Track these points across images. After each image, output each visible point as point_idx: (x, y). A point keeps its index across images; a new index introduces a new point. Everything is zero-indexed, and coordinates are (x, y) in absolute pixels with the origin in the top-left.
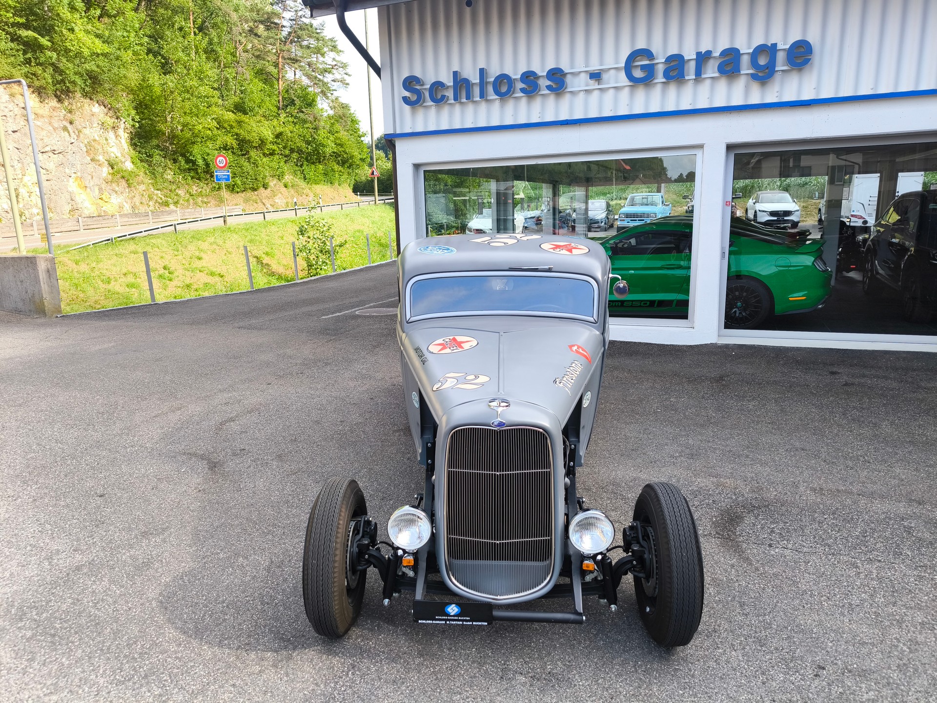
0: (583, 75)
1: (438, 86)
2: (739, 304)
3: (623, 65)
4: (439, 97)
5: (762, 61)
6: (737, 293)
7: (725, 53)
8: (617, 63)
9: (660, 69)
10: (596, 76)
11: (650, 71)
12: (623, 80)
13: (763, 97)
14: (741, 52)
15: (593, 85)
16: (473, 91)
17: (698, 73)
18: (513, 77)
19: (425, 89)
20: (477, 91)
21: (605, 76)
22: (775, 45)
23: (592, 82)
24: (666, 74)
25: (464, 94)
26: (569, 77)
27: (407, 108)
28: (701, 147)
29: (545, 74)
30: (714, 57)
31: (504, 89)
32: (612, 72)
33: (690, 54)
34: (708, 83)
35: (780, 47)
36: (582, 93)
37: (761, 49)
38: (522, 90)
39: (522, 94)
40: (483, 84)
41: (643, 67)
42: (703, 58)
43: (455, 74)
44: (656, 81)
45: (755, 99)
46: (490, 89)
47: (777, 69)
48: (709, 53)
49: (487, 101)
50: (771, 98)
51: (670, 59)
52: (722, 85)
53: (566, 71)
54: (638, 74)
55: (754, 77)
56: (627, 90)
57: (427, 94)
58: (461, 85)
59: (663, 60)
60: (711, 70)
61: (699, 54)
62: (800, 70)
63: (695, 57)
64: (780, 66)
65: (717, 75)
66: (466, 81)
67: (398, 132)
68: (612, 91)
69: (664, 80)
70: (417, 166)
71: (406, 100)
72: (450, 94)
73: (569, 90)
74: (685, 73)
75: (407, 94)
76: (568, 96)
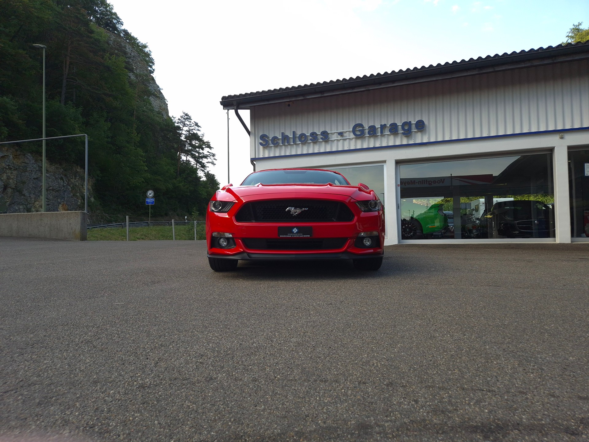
0: (335, 134)
1: (275, 138)
2: (408, 230)
3: (351, 130)
4: (275, 142)
5: (406, 128)
6: (407, 225)
7: (391, 125)
8: (349, 129)
9: (367, 131)
10: (341, 134)
11: (363, 132)
12: (352, 136)
13: (408, 142)
14: (398, 125)
15: (339, 138)
16: (290, 140)
17: (382, 132)
18: (307, 135)
19: (269, 140)
20: (292, 140)
21: (345, 135)
22: (410, 122)
23: (339, 136)
24: (369, 133)
25: (286, 142)
26: (330, 134)
27: (261, 147)
28: (385, 162)
29: (320, 133)
30: (388, 127)
31: (303, 139)
32: (347, 133)
33: (378, 126)
34: (386, 136)
35: (412, 122)
36: (336, 141)
38: (311, 139)
39: (311, 141)
40: (294, 137)
41: (359, 130)
42: (383, 127)
43: (283, 133)
44: (366, 136)
45: (405, 142)
46: (297, 140)
47: (412, 131)
48: (385, 125)
49: (296, 144)
50: (411, 142)
51: (370, 127)
52: (392, 137)
53: (329, 132)
54: (358, 133)
55: (404, 134)
56: (354, 140)
57: (270, 142)
58: (285, 138)
59: (367, 128)
60: (387, 132)
61: (381, 125)
62: (421, 131)
63: (380, 127)
64: (414, 129)
65: (389, 133)
66: (287, 136)
67: (257, 157)
68: (348, 140)
69: (368, 135)
71: (261, 144)
72: (280, 142)
73: (330, 139)
74: (377, 133)
75: (261, 141)
76: (330, 142)
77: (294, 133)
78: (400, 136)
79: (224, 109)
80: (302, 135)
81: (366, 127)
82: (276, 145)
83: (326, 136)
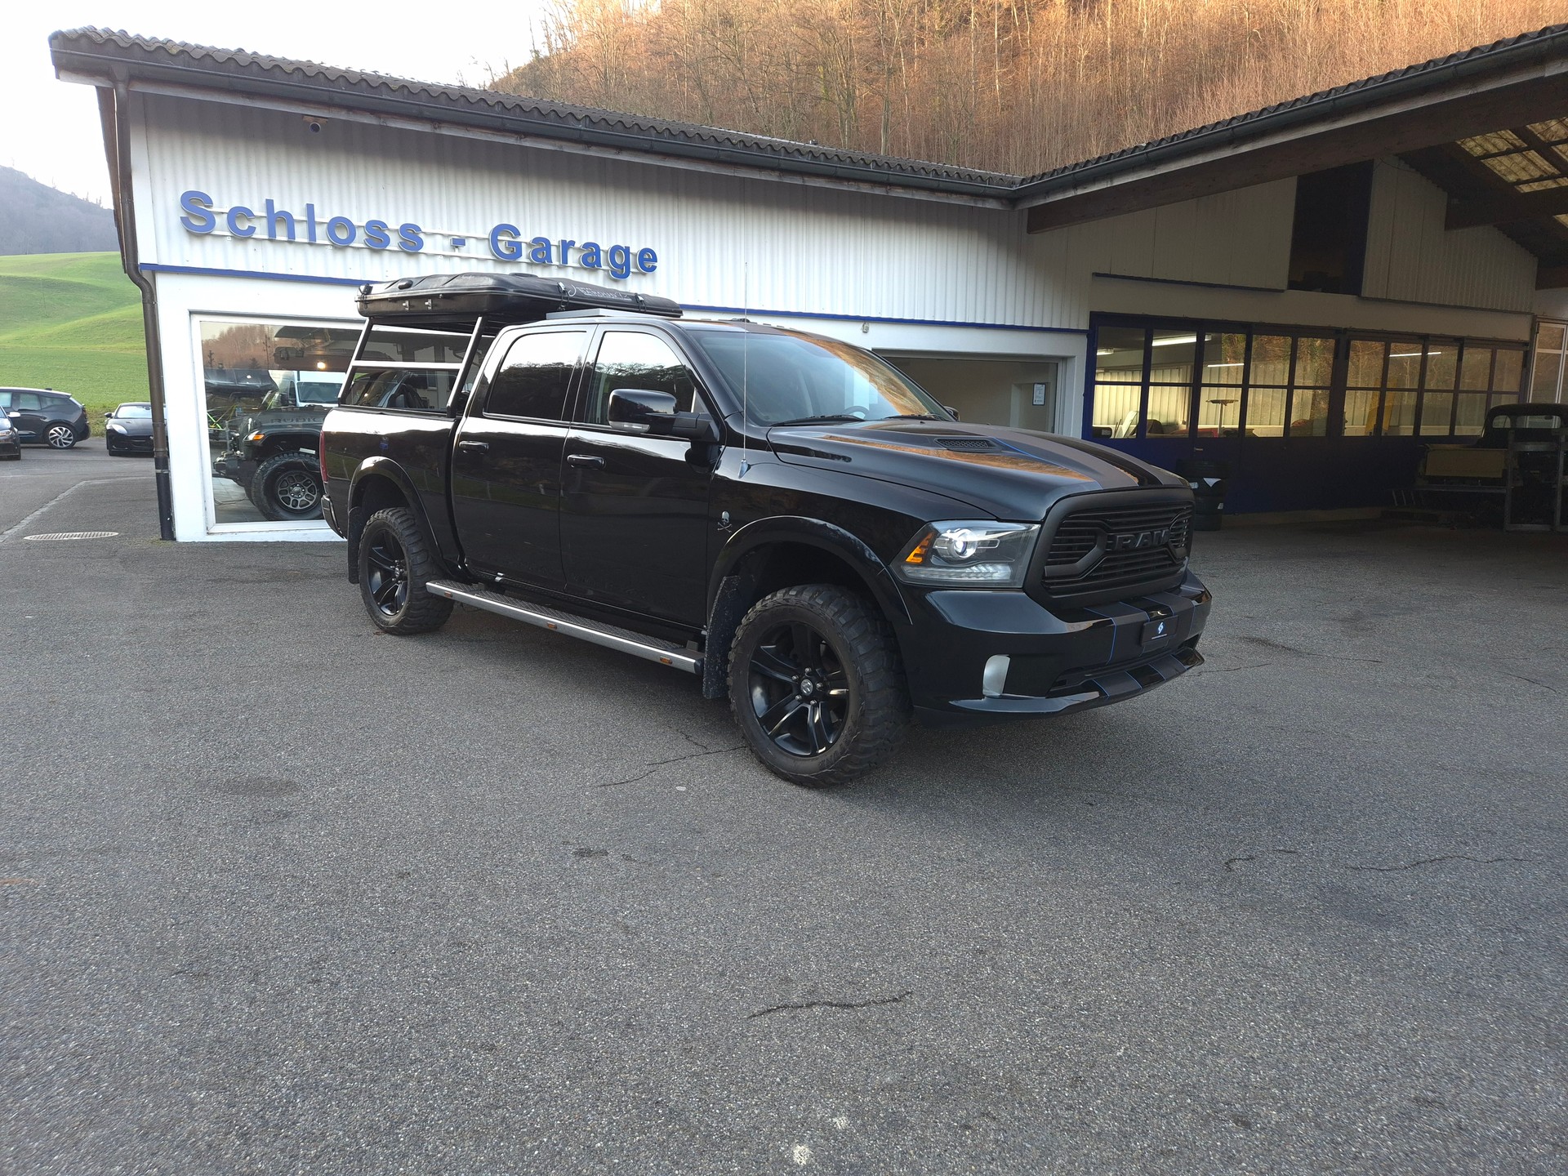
0: (442, 238)
1: (240, 213)
3: (488, 237)
4: (242, 227)
5: (619, 260)
7: (587, 245)
8: (481, 233)
9: (527, 247)
10: (458, 243)
14: (601, 248)
16: (294, 229)
17: (564, 260)
18: (355, 223)
20: (301, 230)
21: (467, 245)
22: (627, 249)
25: (281, 231)
26: (425, 237)
29: (397, 228)
30: (578, 248)
32: (475, 241)
33: (554, 240)
34: (570, 270)
35: (631, 251)
36: (437, 257)
37: (616, 249)
38: (365, 240)
39: (364, 245)
40: (311, 223)
41: (508, 243)
42: (566, 246)
43: (270, 204)
44: (520, 260)
46: (321, 232)
47: (629, 270)
48: (572, 243)
49: (314, 245)
51: (537, 240)
53: (423, 230)
54: (506, 249)
55: (614, 273)
56: (490, 263)
57: (221, 222)
58: (278, 219)
59: (530, 241)
60: (574, 257)
61: (561, 241)
62: (644, 274)
63: (559, 243)
64: (633, 268)
65: (576, 264)
66: (286, 215)
68: (473, 262)
69: (528, 261)
70: (191, 313)
71: (186, 222)
72: (260, 227)
73: (424, 251)
74: (550, 258)
75: (186, 212)
76: (423, 257)
77: (310, 208)
78: (601, 274)
79: (58, 77)
80: (339, 223)
81: (526, 237)
82: (243, 237)
83: (411, 240)
